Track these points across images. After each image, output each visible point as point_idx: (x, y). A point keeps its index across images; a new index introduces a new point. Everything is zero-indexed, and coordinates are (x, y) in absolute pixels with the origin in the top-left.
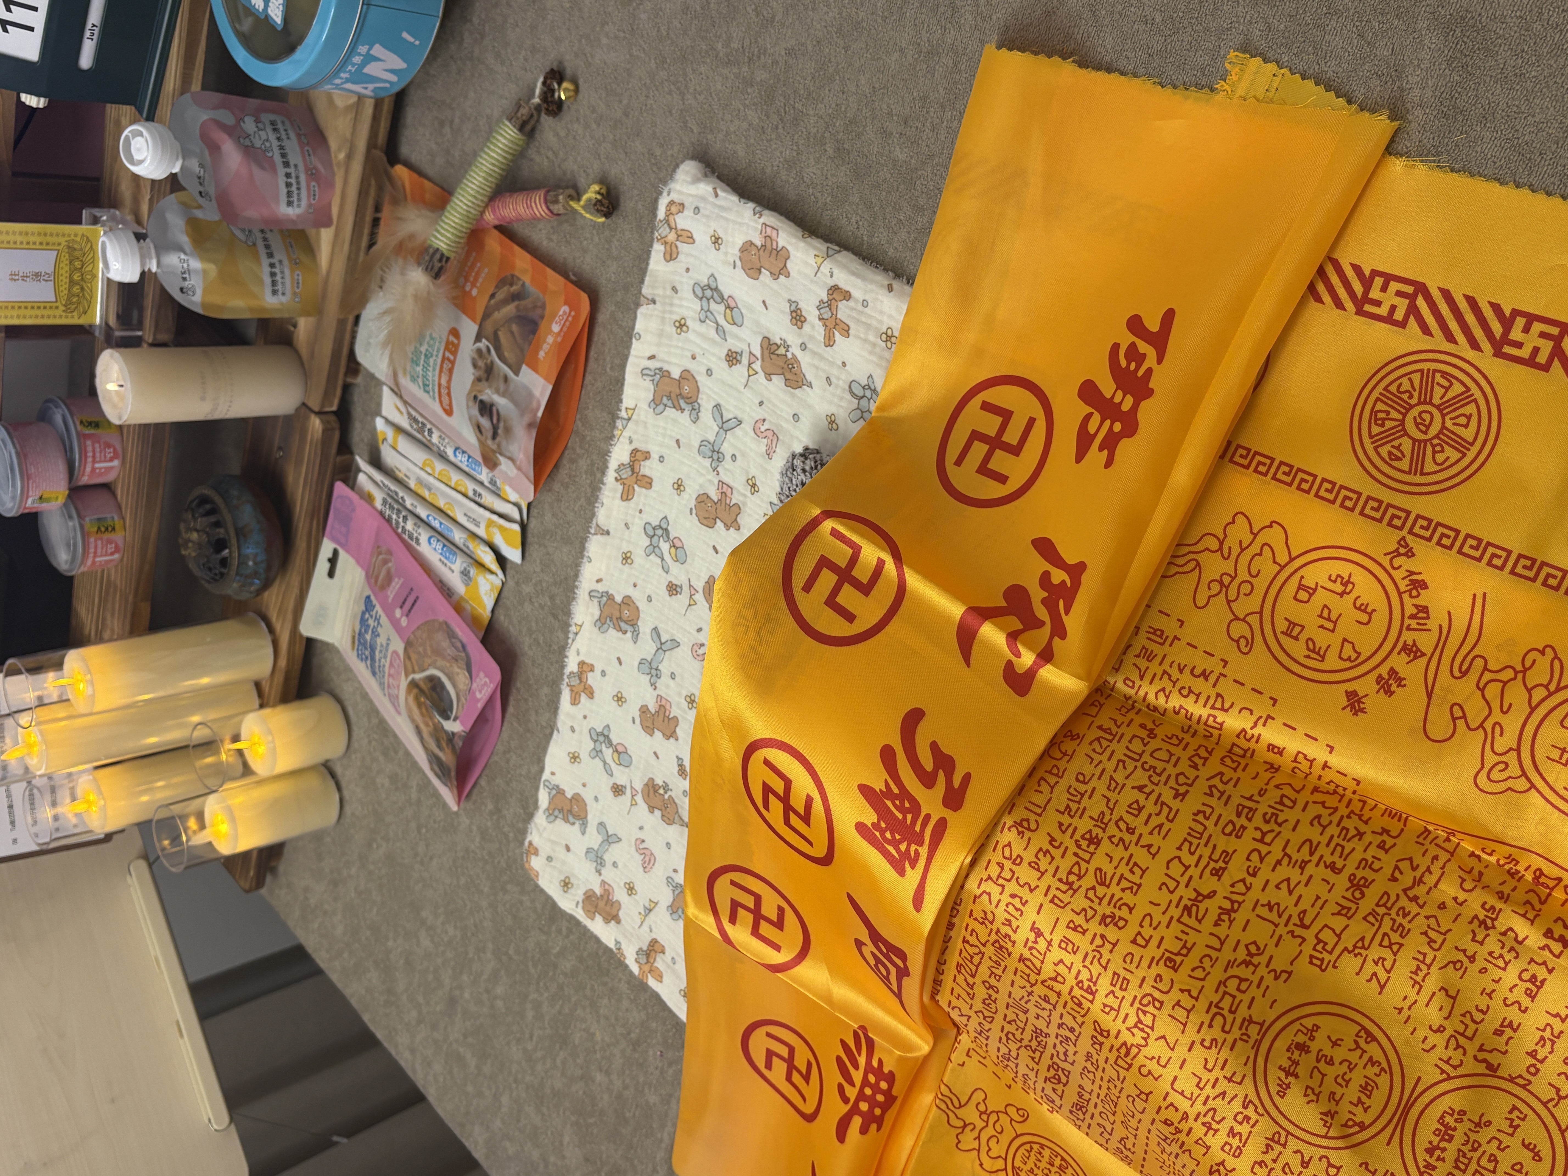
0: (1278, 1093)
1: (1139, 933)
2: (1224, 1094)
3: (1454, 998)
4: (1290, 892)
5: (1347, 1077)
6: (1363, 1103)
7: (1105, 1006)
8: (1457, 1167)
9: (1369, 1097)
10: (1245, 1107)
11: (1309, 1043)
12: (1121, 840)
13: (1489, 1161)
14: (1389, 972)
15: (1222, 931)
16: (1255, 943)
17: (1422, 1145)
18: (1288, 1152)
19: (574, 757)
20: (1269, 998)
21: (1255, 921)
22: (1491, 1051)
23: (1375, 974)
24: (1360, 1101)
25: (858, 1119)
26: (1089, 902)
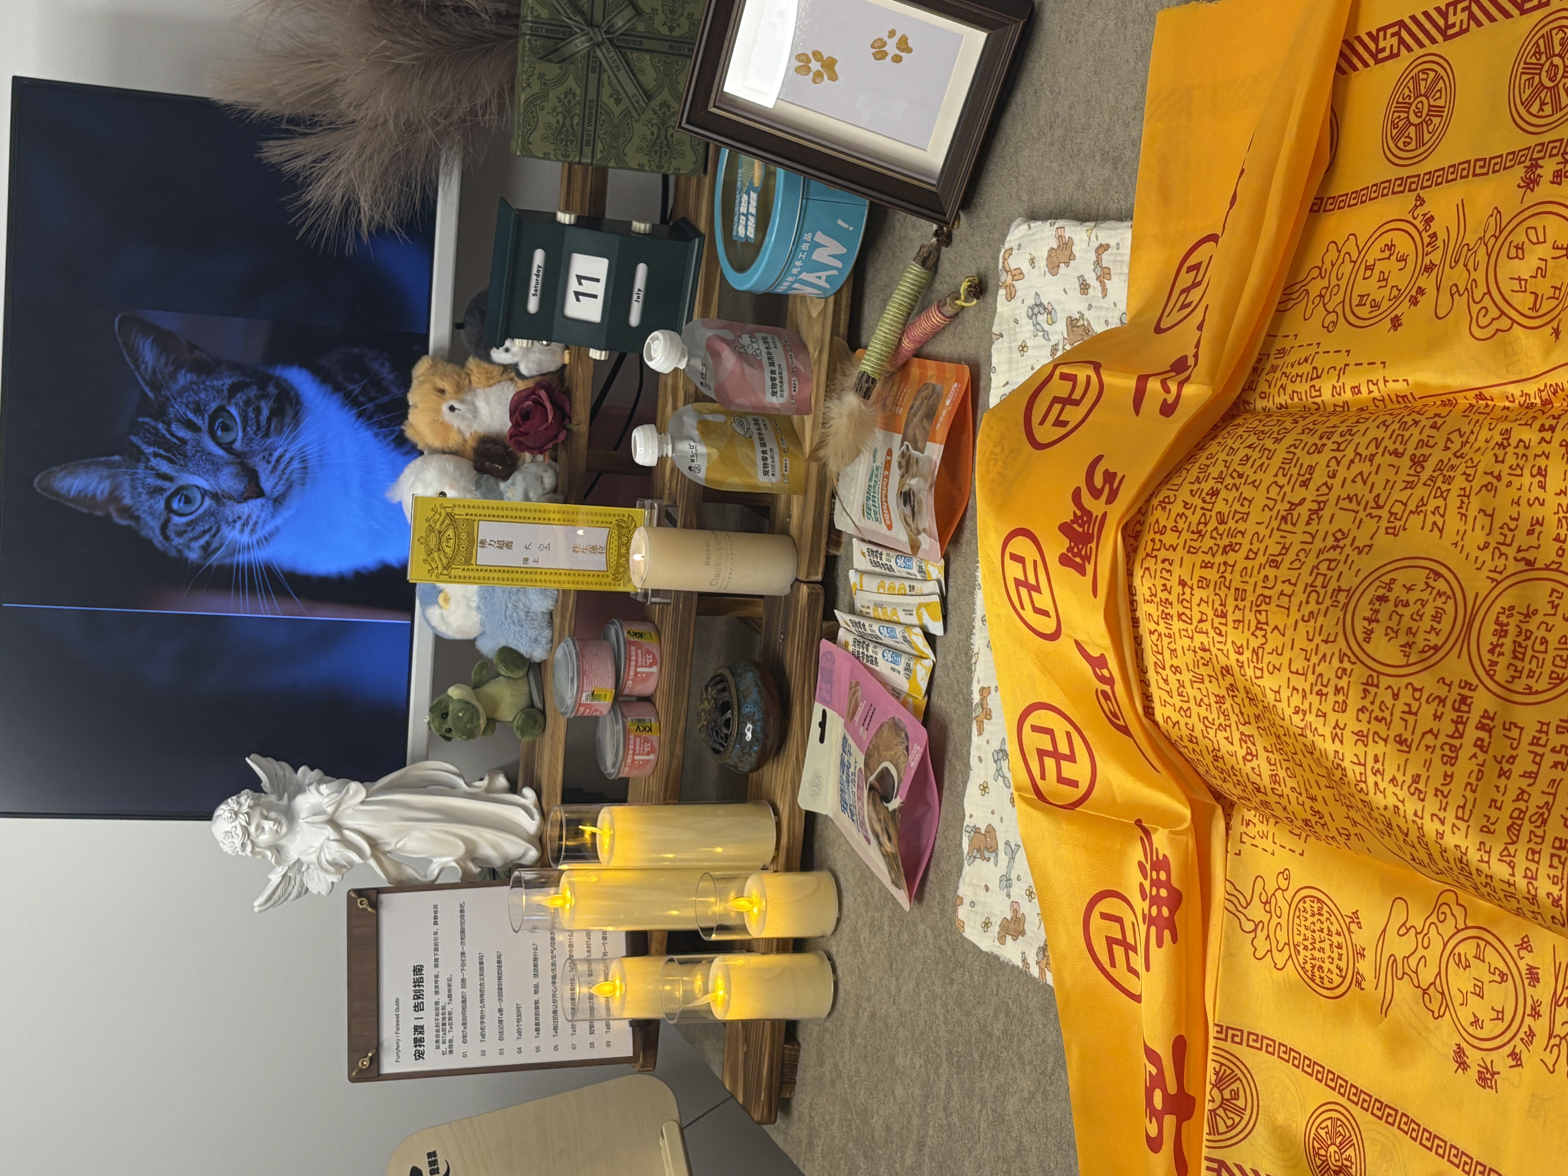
0: (1364, 640)
1: (1250, 550)
2: (1324, 656)
3: (1492, 516)
4: (1365, 483)
5: (1420, 613)
6: (1435, 629)
7: (1235, 621)
8: (1515, 657)
9: (1439, 622)
10: (1341, 661)
11: (1388, 594)
12: (1234, 485)
13: (1542, 644)
14: (1443, 516)
15: (1312, 529)
16: (1340, 530)
17: (1485, 647)
18: (1381, 690)
19: (984, 788)
20: (1355, 568)
21: (1339, 514)
22: (1527, 550)
23: (1434, 523)
24: (1432, 628)
25: (1153, 930)
26: (1213, 541)
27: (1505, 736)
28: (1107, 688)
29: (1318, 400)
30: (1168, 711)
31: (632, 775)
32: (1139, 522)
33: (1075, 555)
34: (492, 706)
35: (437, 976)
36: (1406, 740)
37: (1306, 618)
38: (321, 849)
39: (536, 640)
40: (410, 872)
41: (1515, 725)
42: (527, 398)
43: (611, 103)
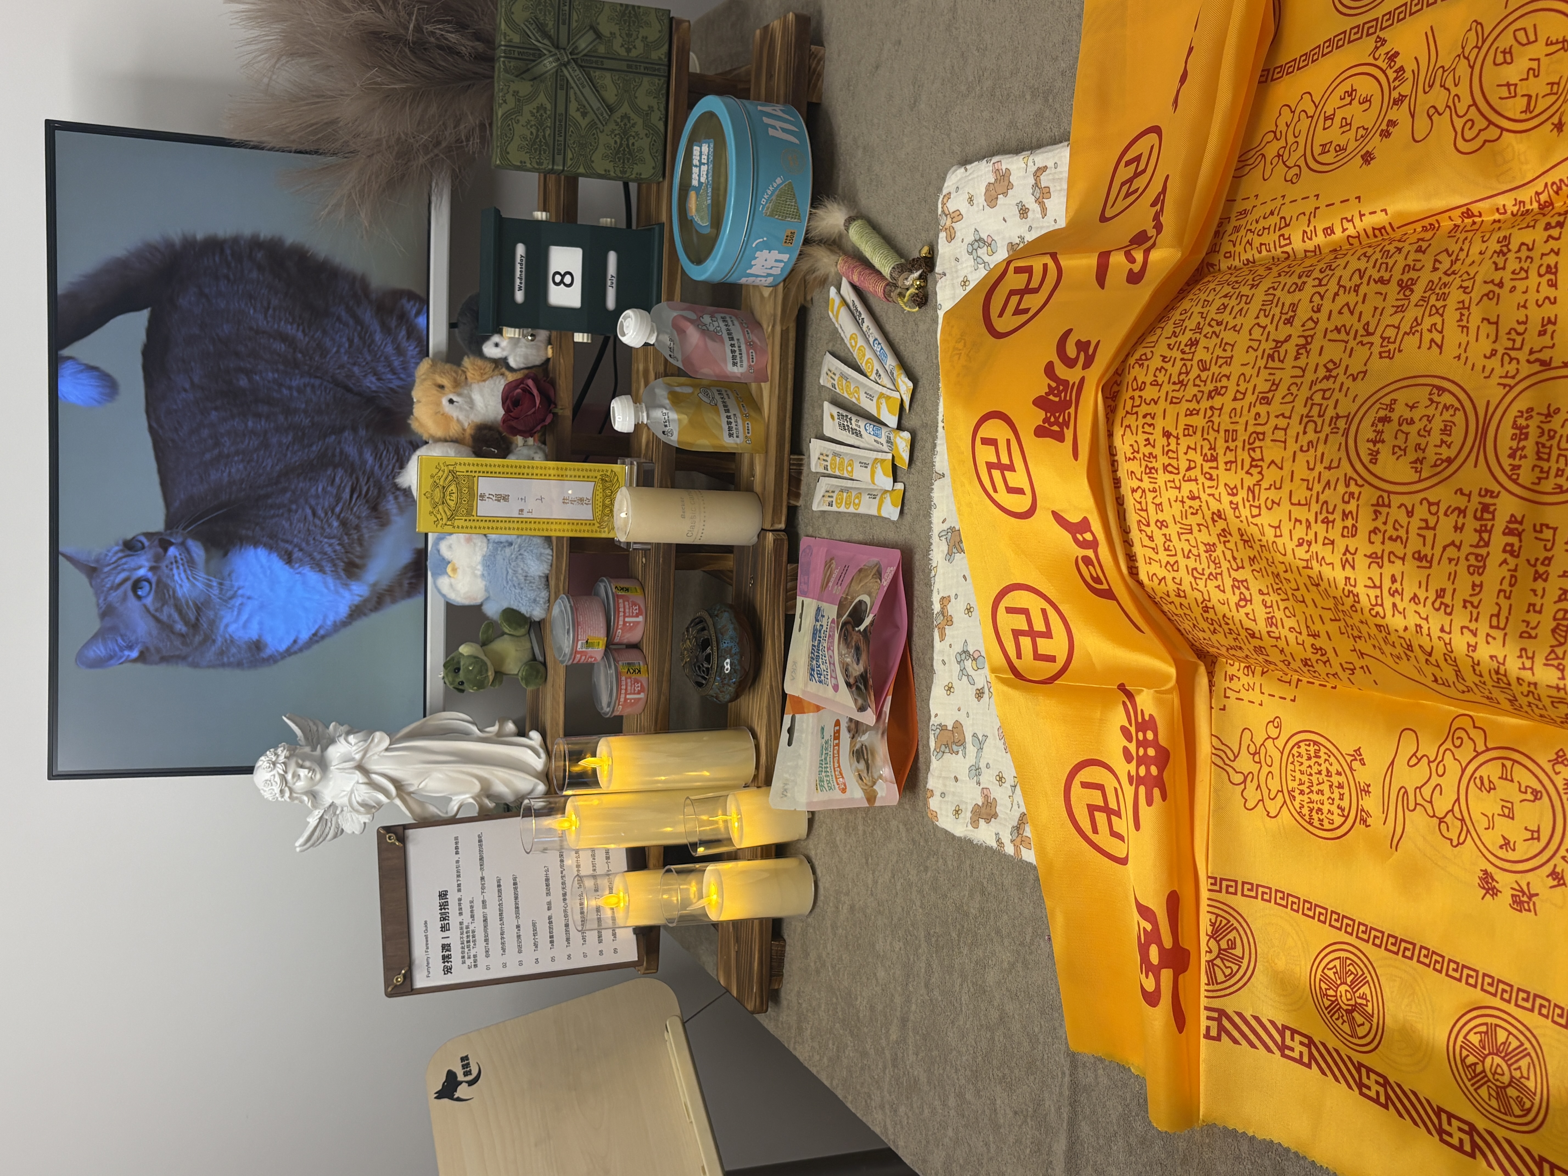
0: (1371, 462)
1: (1238, 391)
2: (1328, 483)
3: (1497, 323)
4: (1352, 313)
5: (1428, 428)
6: (1445, 442)
7: (1226, 463)
8: (1540, 458)
9: (1450, 435)
10: (1347, 486)
11: (1389, 415)
12: (1214, 332)
14: (1441, 332)
15: (1302, 362)
16: (1331, 361)
17: (1504, 452)
18: (1394, 510)
19: (949, 689)
20: (1351, 395)
21: (1327, 345)
22: (1541, 351)
23: (1432, 340)
24: (1442, 441)
25: (1142, 789)
26: (1197, 388)
27: (1536, 538)
28: (1090, 553)
29: (1288, 249)
30: (1155, 568)
31: (625, 714)
32: (1116, 382)
33: (1051, 424)
34: (499, 661)
35: (460, 900)
36: (1426, 556)
37: (1305, 448)
38: (352, 792)
39: (535, 601)
40: (433, 809)
41: (1548, 527)
42: (516, 387)
43: (578, 116)
